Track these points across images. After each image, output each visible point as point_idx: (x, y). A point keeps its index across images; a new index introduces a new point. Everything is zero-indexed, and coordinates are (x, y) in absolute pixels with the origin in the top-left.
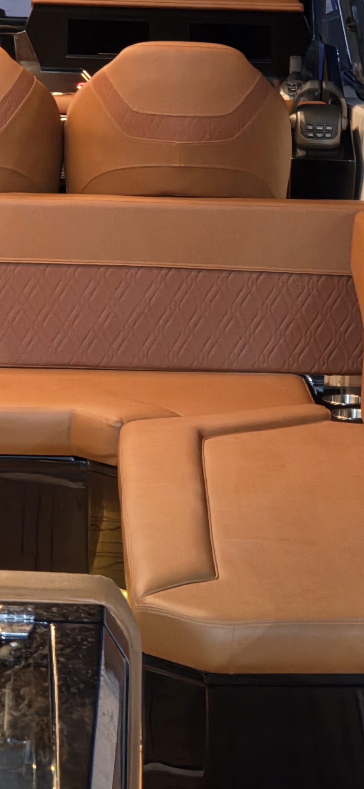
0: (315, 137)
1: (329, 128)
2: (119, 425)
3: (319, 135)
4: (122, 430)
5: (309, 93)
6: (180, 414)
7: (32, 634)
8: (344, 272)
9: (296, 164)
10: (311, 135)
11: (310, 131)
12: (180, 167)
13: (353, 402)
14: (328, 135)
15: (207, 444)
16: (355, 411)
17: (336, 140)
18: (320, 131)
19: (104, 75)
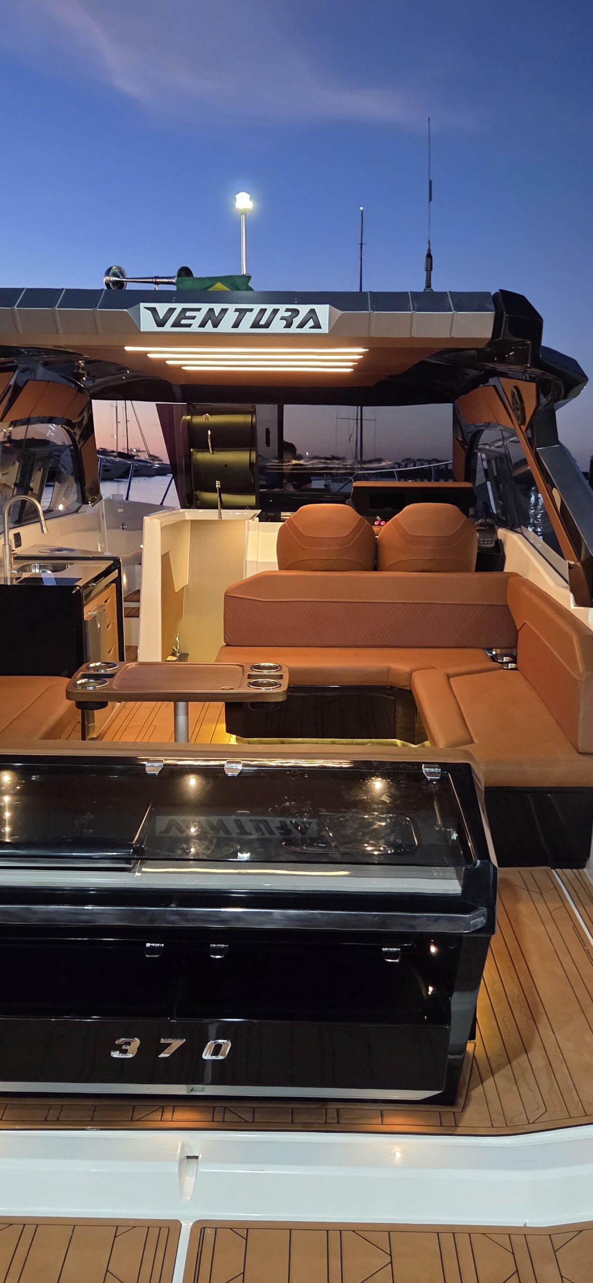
0: (484, 544)
1: (490, 539)
2: (410, 672)
3: (485, 543)
4: (413, 675)
5: (481, 525)
6: (436, 667)
7: (442, 777)
8: (504, 604)
9: (478, 554)
10: (482, 543)
11: (482, 541)
12: (430, 559)
13: (507, 661)
14: (489, 543)
15: (451, 680)
16: (510, 664)
17: (493, 545)
18: (485, 541)
19: (397, 519)
